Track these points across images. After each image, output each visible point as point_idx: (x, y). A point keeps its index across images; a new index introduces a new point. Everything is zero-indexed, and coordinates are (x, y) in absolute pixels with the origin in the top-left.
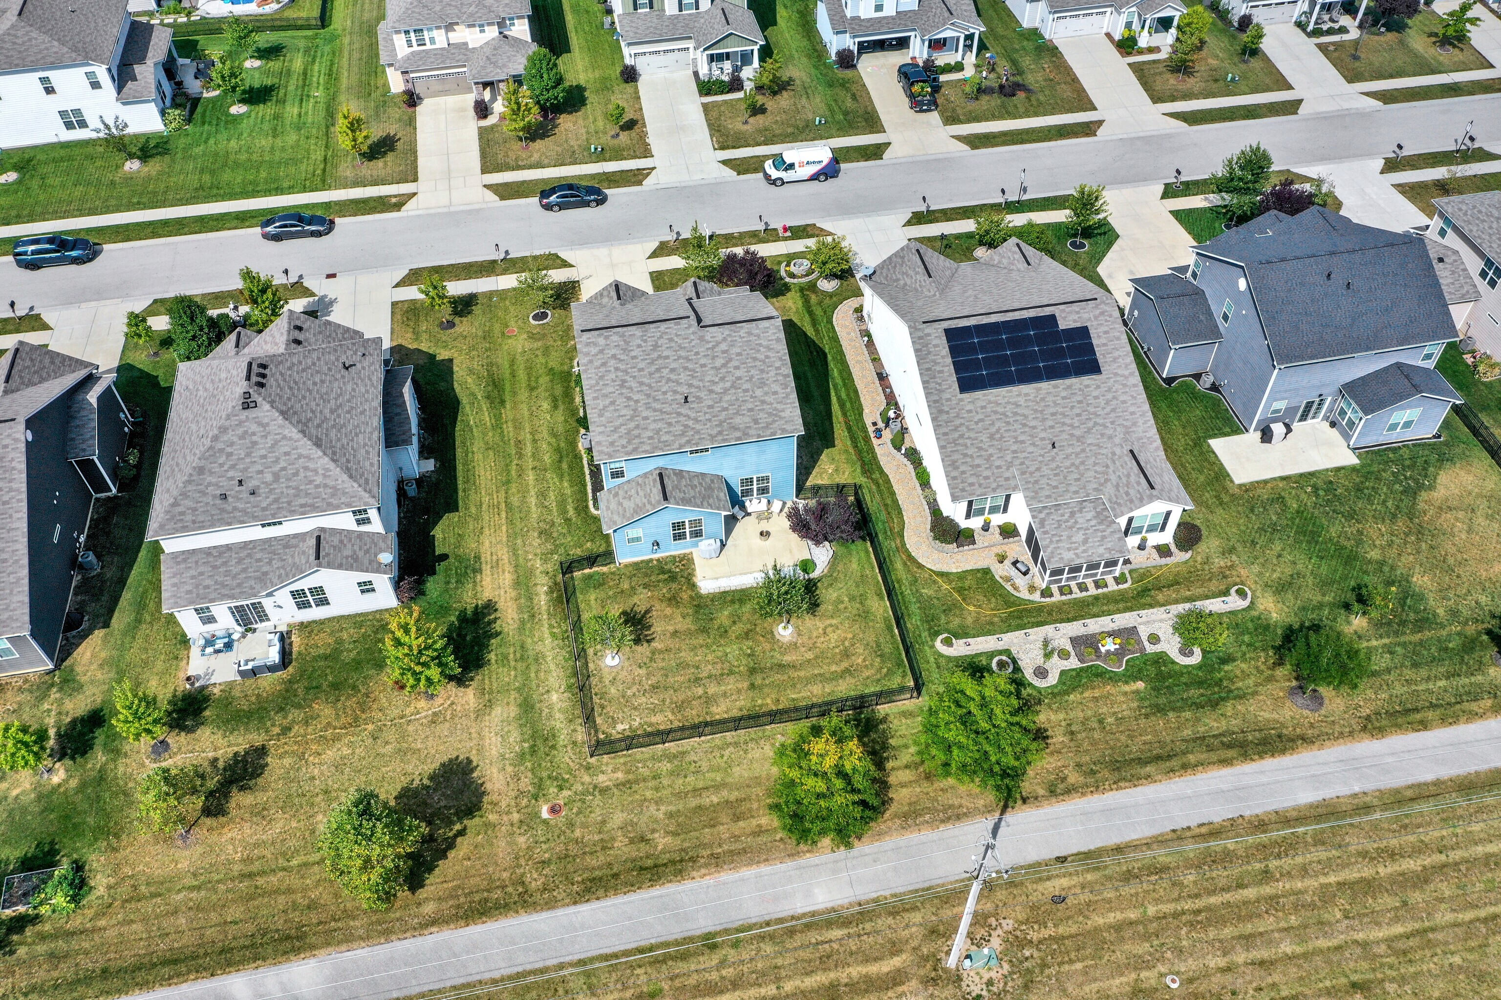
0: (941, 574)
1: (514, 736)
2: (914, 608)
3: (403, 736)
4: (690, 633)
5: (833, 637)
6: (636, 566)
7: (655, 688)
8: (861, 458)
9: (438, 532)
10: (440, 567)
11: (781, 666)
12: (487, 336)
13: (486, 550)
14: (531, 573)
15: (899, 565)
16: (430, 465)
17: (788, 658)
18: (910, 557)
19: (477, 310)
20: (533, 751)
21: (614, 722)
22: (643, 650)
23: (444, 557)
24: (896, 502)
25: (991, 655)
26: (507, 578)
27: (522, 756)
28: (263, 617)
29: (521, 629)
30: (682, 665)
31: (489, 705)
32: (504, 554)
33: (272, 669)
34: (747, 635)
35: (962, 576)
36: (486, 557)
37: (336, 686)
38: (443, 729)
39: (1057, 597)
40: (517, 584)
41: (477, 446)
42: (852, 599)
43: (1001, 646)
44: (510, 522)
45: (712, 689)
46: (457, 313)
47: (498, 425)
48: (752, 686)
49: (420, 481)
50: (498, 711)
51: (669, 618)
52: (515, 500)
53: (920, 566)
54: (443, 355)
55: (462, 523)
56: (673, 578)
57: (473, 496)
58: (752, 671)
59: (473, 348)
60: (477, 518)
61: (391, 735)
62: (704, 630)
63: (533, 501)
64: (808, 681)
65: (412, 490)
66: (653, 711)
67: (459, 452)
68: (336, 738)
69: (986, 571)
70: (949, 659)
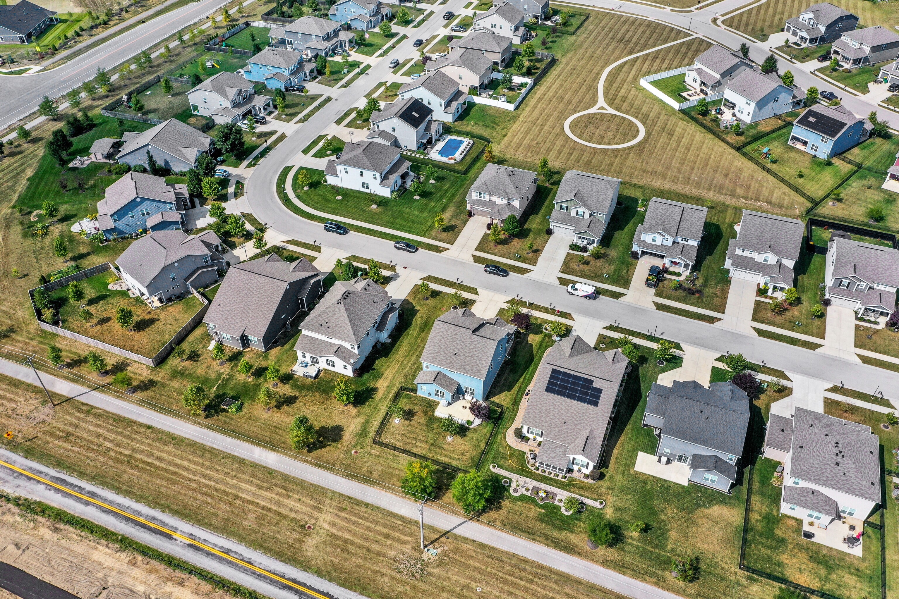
0: (510, 447)
1: (359, 428)
2: (493, 452)
3: (332, 412)
4: (423, 424)
5: (463, 447)
6: (422, 398)
7: (403, 434)
8: (515, 399)
9: (377, 362)
10: (371, 372)
11: (441, 448)
12: (435, 308)
13: (386, 373)
14: (393, 386)
15: (499, 438)
16: (389, 341)
17: (445, 446)
18: (505, 437)
19: (438, 297)
20: (361, 434)
21: (386, 438)
22: (407, 422)
23: (374, 369)
24: (514, 418)
25: (504, 477)
26: (386, 384)
27: (357, 434)
28: (318, 363)
29: (380, 400)
30: (414, 433)
31: (358, 416)
32: (391, 376)
33: (311, 377)
34: (438, 434)
35: (515, 450)
36: (385, 375)
37: (324, 391)
38: (342, 416)
39: (539, 472)
40: (388, 387)
41: (406, 341)
42: (477, 439)
43: (509, 476)
44: (399, 368)
45: (418, 444)
46: (432, 296)
47: (416, 338)
48: (429, 449)
49: (382, 344)
50: (359, 419)
51: (420, 417)
52: (405, 363)
53: (505, 441)
54: (418, 308)
55: (386, 362)
56: (430, 406)
57: (394, 356)
58: (432, 445)
59: (428, 310)
60: (391, 363)
61: (329, 410)
62: (427, 426)
63: (409, 365)
64: (446, 456)
65: (379, 346)
66: (398, 441)
67: (400, 340)
68: (316, 404)
69: (524, 453)
70: (491, 472)
